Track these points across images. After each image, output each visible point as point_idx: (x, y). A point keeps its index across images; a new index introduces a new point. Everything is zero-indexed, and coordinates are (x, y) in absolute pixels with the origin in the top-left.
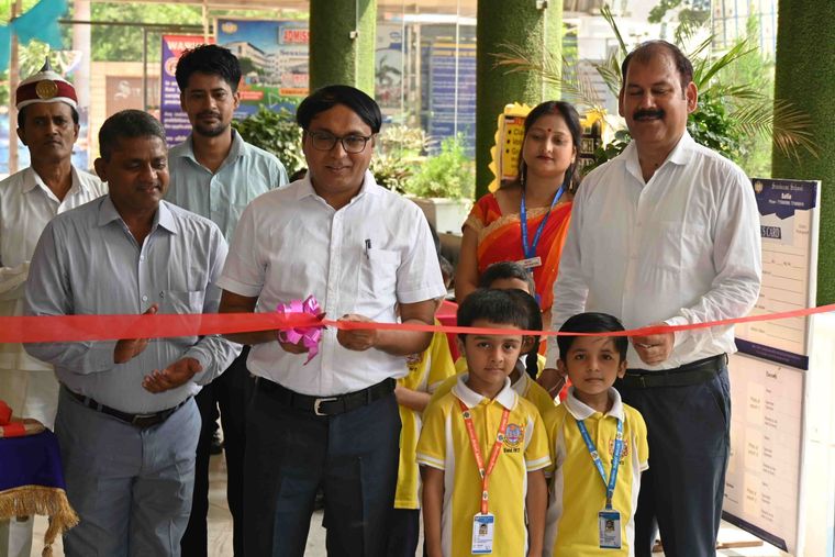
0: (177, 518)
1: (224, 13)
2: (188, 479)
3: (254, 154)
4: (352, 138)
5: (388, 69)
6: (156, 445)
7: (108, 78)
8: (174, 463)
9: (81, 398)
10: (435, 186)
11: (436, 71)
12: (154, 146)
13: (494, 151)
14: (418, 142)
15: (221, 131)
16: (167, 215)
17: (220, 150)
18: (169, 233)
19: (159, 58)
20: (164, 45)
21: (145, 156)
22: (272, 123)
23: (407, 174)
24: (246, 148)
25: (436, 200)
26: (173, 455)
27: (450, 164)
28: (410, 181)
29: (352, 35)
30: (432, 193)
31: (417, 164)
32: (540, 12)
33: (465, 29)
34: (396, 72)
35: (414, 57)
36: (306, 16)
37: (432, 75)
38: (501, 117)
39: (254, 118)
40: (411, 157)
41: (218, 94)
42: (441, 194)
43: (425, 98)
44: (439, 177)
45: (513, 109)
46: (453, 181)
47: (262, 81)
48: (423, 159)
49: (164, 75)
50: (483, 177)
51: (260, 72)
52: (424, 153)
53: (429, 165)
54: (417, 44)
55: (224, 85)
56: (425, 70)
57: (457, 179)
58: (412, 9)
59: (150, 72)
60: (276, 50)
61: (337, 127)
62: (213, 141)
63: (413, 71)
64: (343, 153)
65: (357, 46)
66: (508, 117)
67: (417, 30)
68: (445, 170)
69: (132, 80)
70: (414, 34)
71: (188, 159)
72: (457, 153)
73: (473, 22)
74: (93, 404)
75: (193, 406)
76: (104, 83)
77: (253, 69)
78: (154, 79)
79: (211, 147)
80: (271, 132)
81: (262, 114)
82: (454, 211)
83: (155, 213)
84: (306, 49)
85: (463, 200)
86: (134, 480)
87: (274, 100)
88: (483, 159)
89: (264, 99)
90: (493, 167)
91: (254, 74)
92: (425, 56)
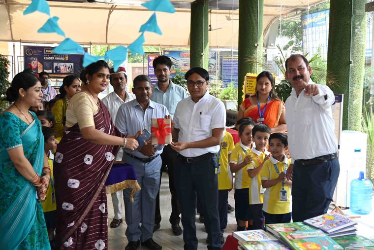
1: (164, 49)
2: (158, 178)
3: (176, 87)
5: (211, 64)
6: (149, 168)
7: (133, 68)
8: (154, 173)
9: (128, 154)
10: (226, 96)
11: (224, 64)
13: (243, 86)
14: (220, 84)
15: (166, 81)
16: (152, 104)
17: (166, 86)
18: (152, 108)
19: (147, 62)
20: (149, 58)
22: (180, 79)
23: (218, 93)
24: (174, 85)
25: (227, 100)
26: (153, 171)
27: (230, 90)
28: (219, 95)
29: (202, 54)
30: (225, 98)
32: (256, 47)
33: (234, 53)
34: (213, 65)
35: (218, 60)
37: (223, 65)
38: (245, 77)
39: (175, 78)
40: (218, 88)
41: (165, 70)
42: (228, 99)
43: (221, 72)
44: (227, 94)
45: (249, 74)
46: (231, 95)
47: (176, 68)
48: (222, 89)
49: (149, 66)
50: (240, 94)
51: (175, 65)
52: (221, 87)
53: (224, 91)
54: (219, 57)
55: (167, 67)
56: (221, 64)
57: (232, 94)
58: (217, 47)
60: (180, 59)
62: (164, 83)
63: (218, 64)
64: (196, 87)
65: (203, 57)
66: (247, 77)
67: (219, 53)
68: (229, 92)
69: (139, 68)
71: (157, 89)
72: (232, 88)
73: (237, 51)
74: (132, 156)
75: (159, 158)
76: (131, 69)
77: (173, 64)
78: (146, 67)
79: (163, 85)
80: (180, 82)
81: (177, 77)
82: (232, 103)
83: (148, 103)
84: (189, 59)
85: (234, 100)
86: (143, 177)
87: (179, 73)
88: (240, 89)
89: (177, 73)
90: (243, 91)
91: (173, 66)
92: (221, 60)
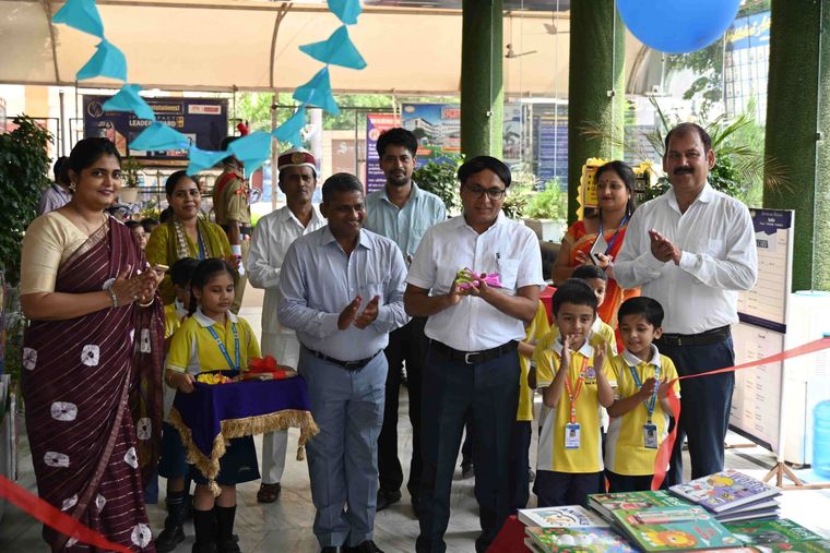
0: (374, 426)
1: (406, 99)
2: (381, 401)
3: (425, 196)
4: (494, 191)
5: (512, 134)
6: (360, 380)
7: (333, 141)
8: (372, 391)
9: (313, 352)
10: (542, 211)
11: (543, 135)
12: (356, 197)
13: (579, 189)
14: (531, 182)
15: (405, 182)
16: (365, 237)
17: (405, 194)
18: (366, 249)
19: (365, 127)
20: (368, 121)
21: (350, 203)
22: (437, 171)
23: (524, 203)
24: (421, 193)
25: (542, 220)
26: (371, 386)
27: (551, 197)
28: (526, 208)
29: (488, 114)
30: (539, 216)
31: (530, 196)
32: (610, 99)
33: (561, 107)
34: (517, 136)
35: (528, 126)
36: (458, 100)
37: (540, 137)
38: (584, 167)
39: (426, 167)
40: (527, 191)
41: (403, 158)
42: (546, 216)
43: (535, 152)
44: (545, 205)
45: (594, 162)
46: (553, 208)
47: (430, 142)
48: (534, 192)
49: (369, 140)
50: (573, 205)
51: (429, 137)
52: (535, 189)
53: (538, 197)
54: (531, 118)
55: (407, 152)
56: (536, 133)
57: (556, 207)
58: (527, 95)
59: (359, 138)
60: (440, 123)
61: (485, 183)
62: (400, 189)
63: (528, 135)
64: (487, 200)
65: (491, 121)
66: (589, 167)
67: (530, 108)
68: (548, 201)
69: (348, 142)
70: (528, 111)
71: (384, 200)
72: (556, 191)
73: (566, 102)
74: (321, 356)
75: (383, 356)
76: (330, 144)
77: (425, 135)
78: (362, 141)
80: (436, 177)
81: (431, 166)
82: (554, 227)
83: (357, 237)
84: (459, 122)
85: (560, 220)
86: (347, 402)
87: (439, 155)
88: (573, 194)
89: (432, 155)
90: (579, 199)
91: (425, 138)
92: (536, 126)
